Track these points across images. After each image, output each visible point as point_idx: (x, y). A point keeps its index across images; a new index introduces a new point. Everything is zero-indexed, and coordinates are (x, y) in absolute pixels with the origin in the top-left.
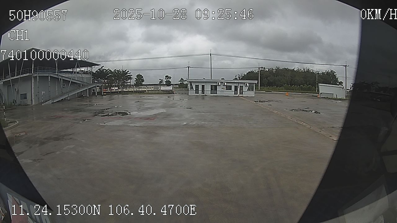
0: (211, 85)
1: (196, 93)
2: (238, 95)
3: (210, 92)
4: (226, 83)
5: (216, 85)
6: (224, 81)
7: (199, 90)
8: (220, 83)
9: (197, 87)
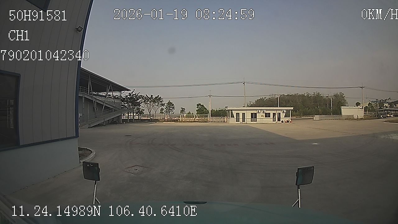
0: (251, 113)
1: (236, 121)
2: (276, 122)
3: (250, 119)
4: (265, 111)
5: (256, 112)
6: (263, 109)
7: (240, 118)
8: (259, 111)
9: (238, 114)
